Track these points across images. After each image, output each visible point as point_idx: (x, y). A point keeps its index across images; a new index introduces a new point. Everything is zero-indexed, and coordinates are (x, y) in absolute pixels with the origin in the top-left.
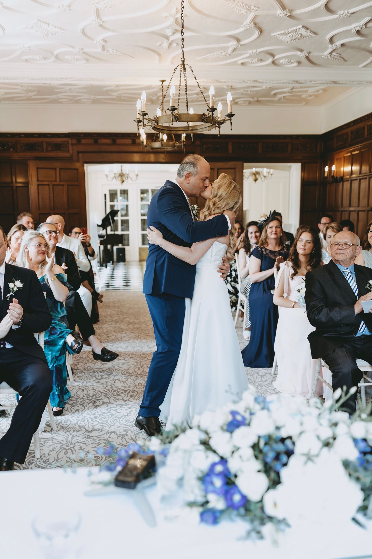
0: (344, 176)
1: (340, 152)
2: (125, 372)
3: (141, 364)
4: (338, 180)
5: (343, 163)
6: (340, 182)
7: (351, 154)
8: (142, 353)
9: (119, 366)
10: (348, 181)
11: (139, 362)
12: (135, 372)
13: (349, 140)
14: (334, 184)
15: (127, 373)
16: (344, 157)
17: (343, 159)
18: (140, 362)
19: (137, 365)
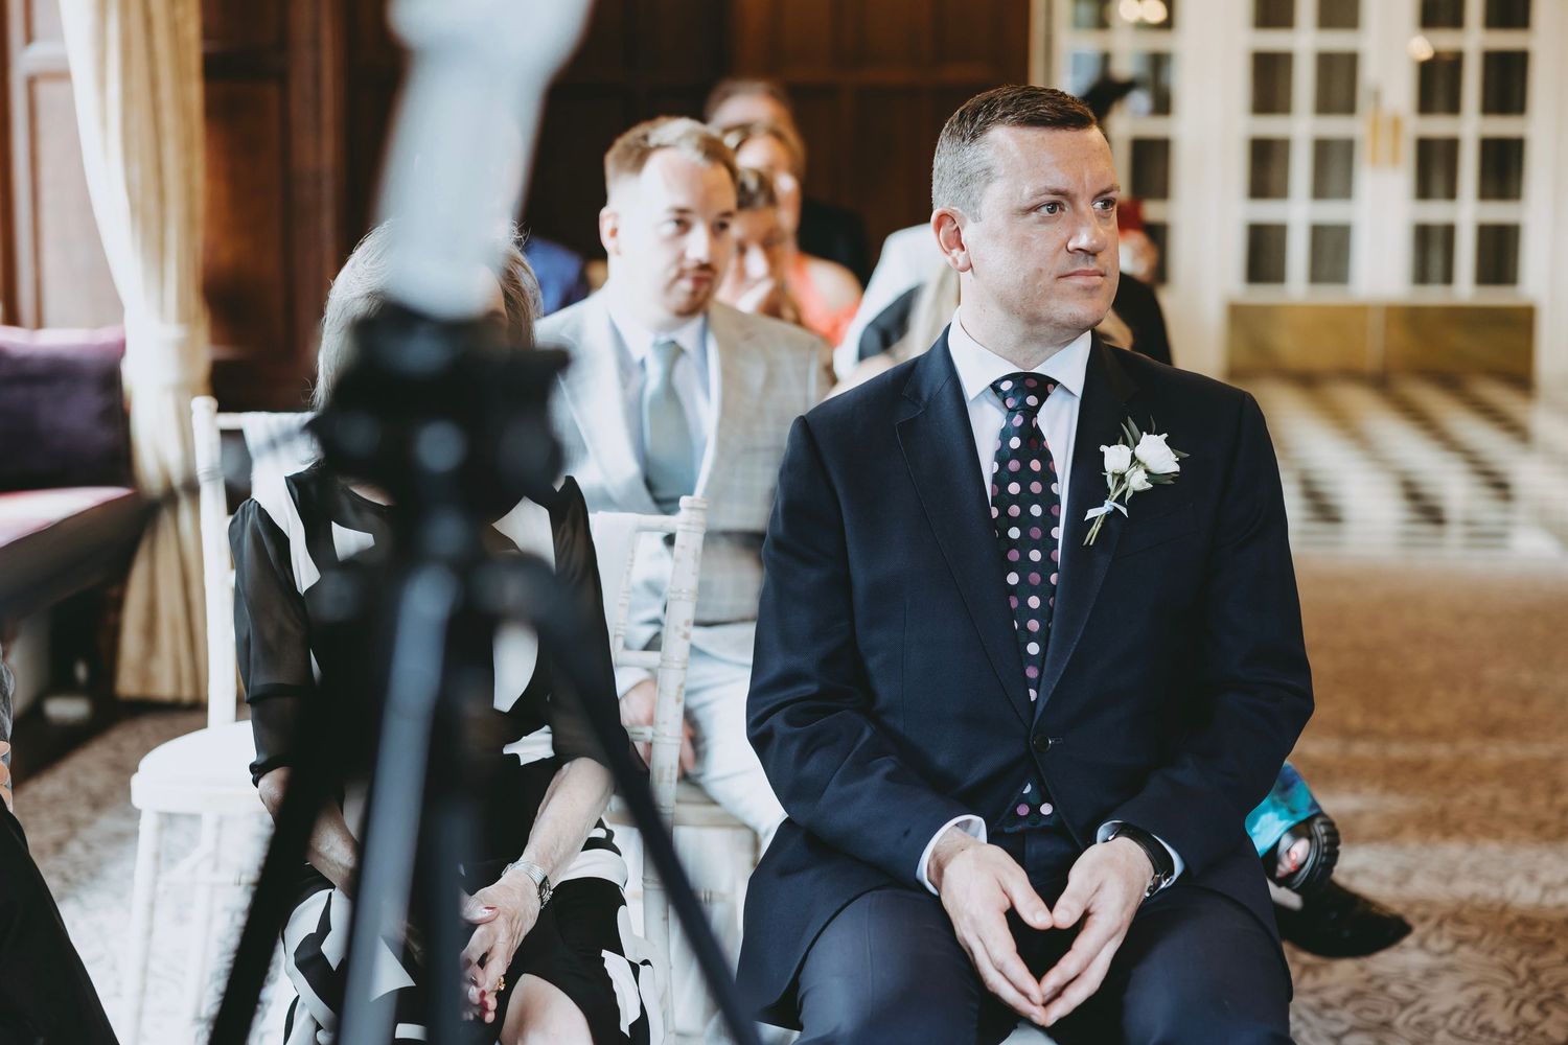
2: (1468, 1024)
3: (1543, 978)
8: (1511, 917)
9: (1411, 987)
11: (1521, 969)
12: (1530, 1027)
15: (1482, 1028)
18: (1533, 973)
19: (1521, 986)
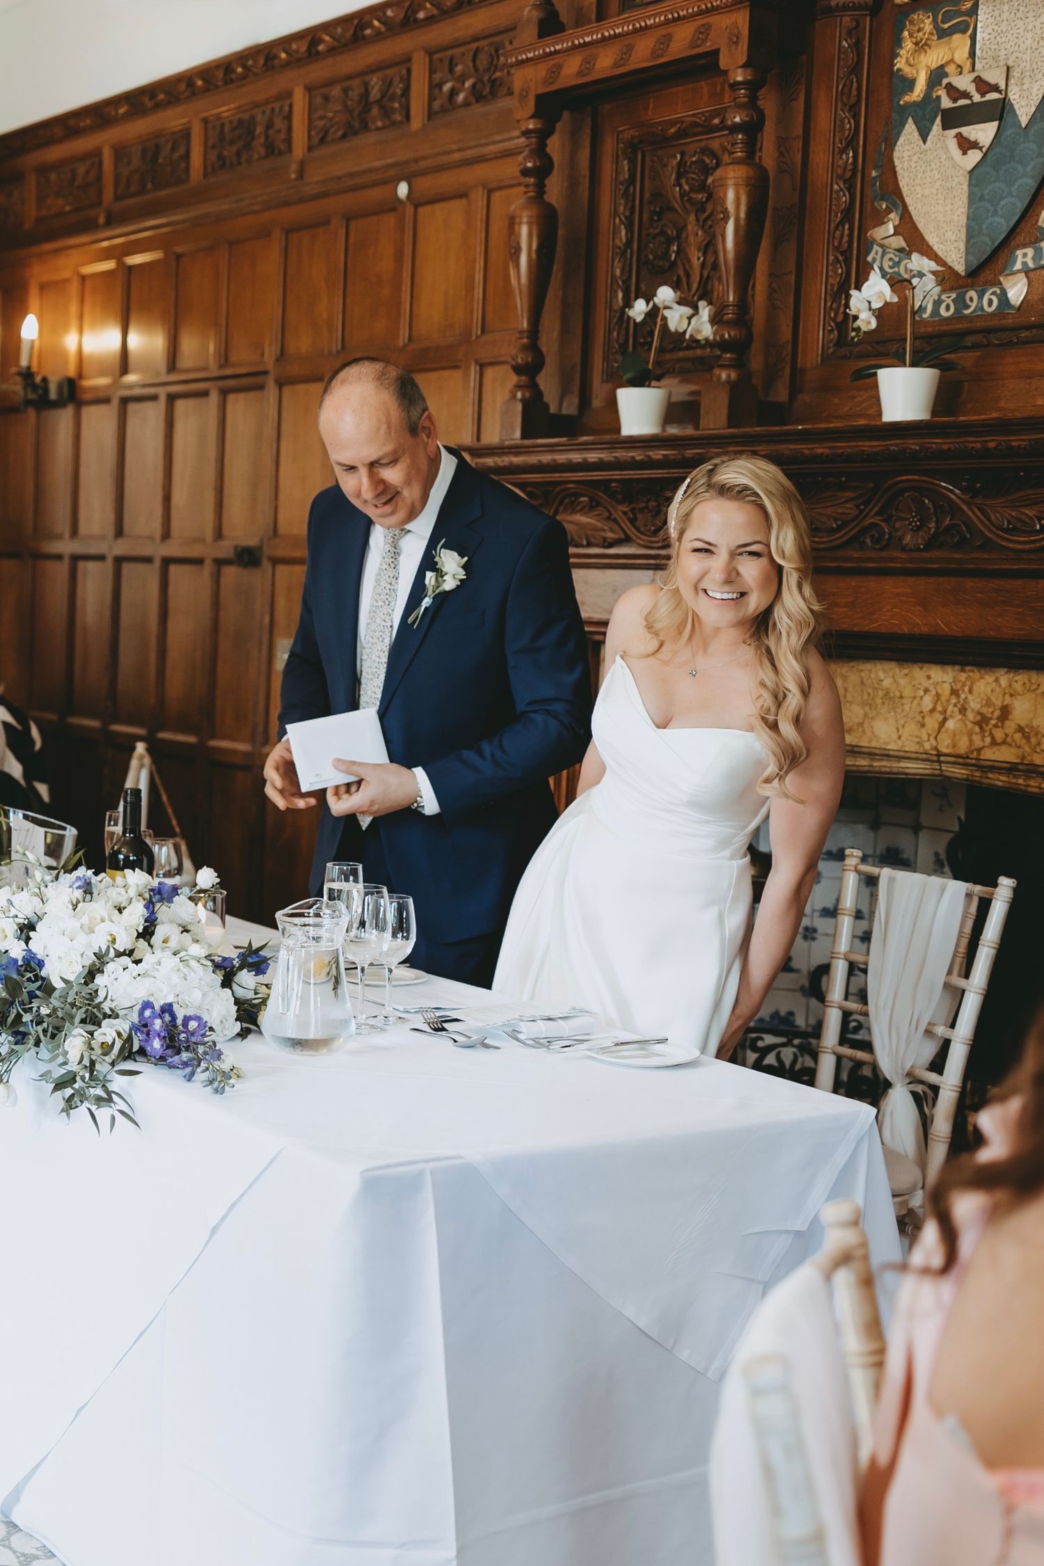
0: (81, 376)
1: (57, 251)
4: (53, 395)
5: (74, 309)
6: (60, 404)
7: (120, 263)
10: (106, 401)
13: (109, 193)
14: (31, 413)
16: (83, 278)
17: (74, 288)
